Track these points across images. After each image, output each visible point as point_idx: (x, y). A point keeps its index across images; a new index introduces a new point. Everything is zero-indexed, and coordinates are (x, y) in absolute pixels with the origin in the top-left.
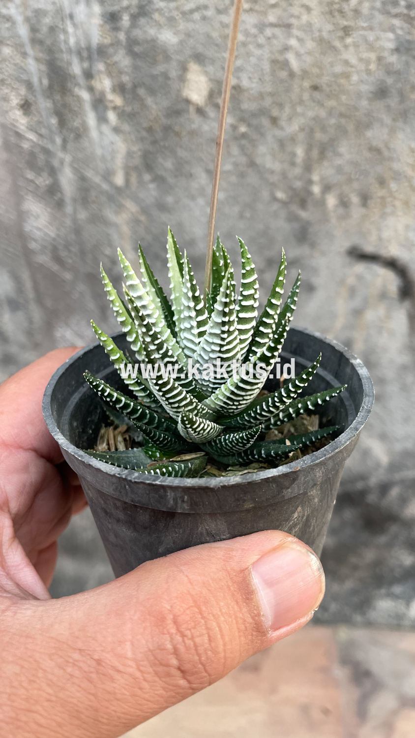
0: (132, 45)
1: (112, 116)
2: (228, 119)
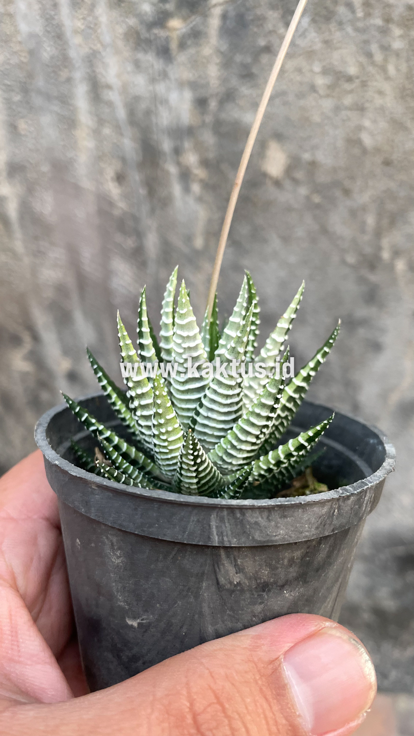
0: (218, 127)
1: (196, 188)
2: (303, 191)
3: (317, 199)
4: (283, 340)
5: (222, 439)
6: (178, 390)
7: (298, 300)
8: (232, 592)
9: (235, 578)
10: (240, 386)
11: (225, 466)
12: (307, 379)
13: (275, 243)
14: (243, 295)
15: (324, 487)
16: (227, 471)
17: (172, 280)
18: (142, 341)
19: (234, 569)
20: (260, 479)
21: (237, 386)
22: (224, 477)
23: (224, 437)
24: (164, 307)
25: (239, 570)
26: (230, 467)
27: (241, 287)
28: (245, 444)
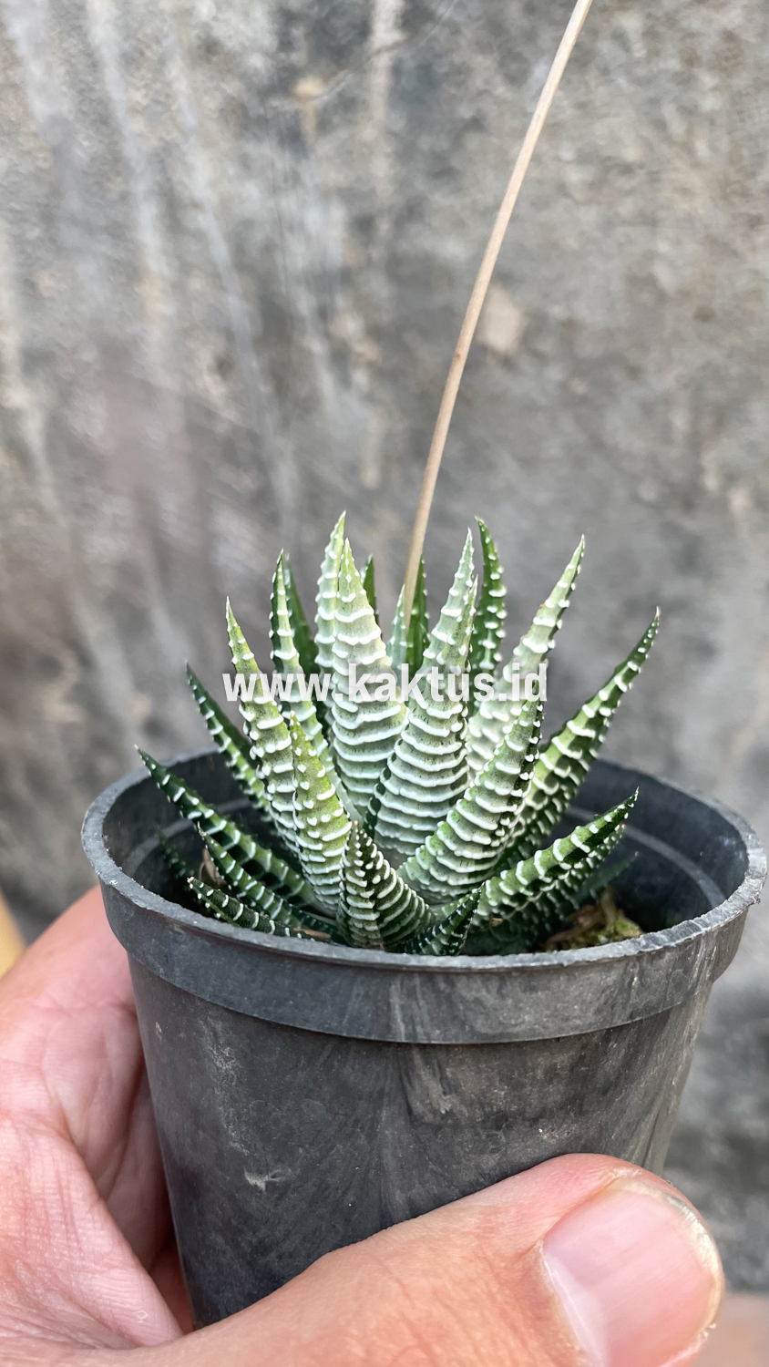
0: (395, 266)
1: (361, 378)
2: (555, 373)
3: (580, 387)
4: (546, 650)
5: (428, 838)
6: (346, 745)
7: (574, 572)
8: (438, 1129)
9: (441, 1102)
10: (458, 738)
11: (436, 889)
12: (596, 722)
13: (509, 470)
14: (466, 564)
15: (631, 929)
16: (439, 898)
17: (335, 539)
18: (278, 653)
19: (440, 1086)
20: (503, 913)
21: (453, 737)
22: (434, 909)
23: (431, 833)
24: (321, 588)
25: (450, 1087)
26: (444, 890)
27: (463, 550)
28: (469, 847)
